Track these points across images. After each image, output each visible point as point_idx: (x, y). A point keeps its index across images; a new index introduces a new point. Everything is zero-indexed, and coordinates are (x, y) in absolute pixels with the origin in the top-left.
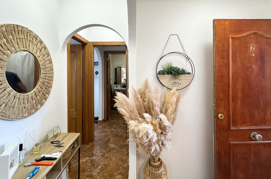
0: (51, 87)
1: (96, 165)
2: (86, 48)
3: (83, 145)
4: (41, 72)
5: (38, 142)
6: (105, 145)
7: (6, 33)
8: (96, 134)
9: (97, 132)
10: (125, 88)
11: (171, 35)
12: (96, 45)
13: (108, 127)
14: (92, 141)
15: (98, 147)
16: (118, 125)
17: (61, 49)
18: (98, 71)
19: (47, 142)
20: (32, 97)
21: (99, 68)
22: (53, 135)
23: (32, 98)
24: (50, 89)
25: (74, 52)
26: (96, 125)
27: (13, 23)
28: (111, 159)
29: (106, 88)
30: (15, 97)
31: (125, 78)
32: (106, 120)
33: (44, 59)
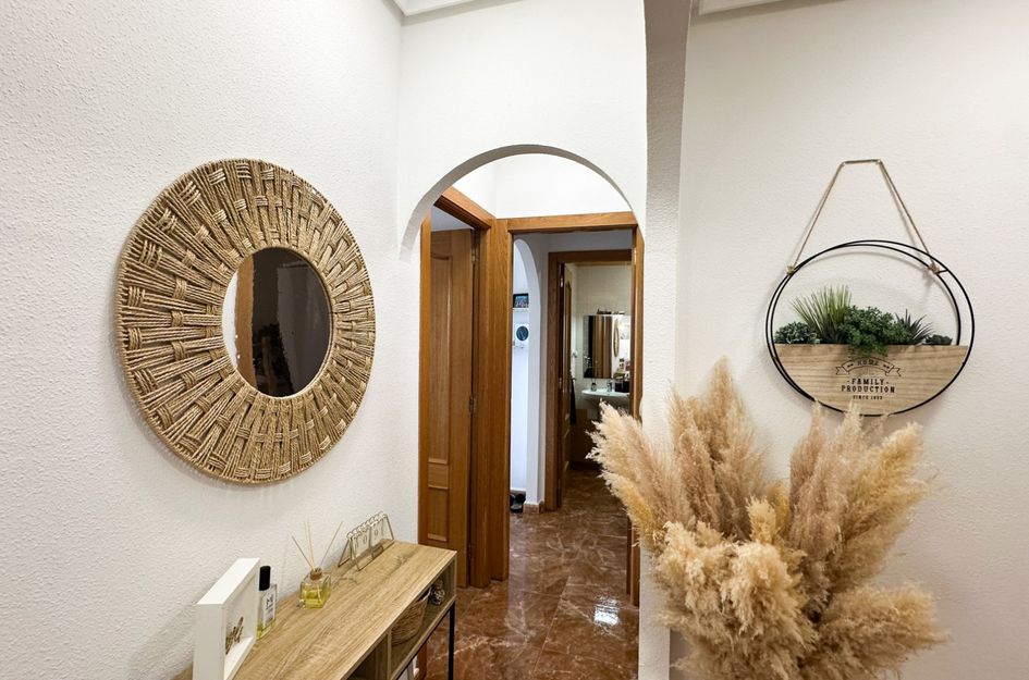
0: (366, 378)
1: (510, 670)
2: (485, 243)
3: (471, 589)
4: (336, 326)
5: (317, 566)
6: (544, 601)
7: (225, 191)
8: (516, 556)
9: (518, 547)
10: (624, 394)
11: (848, 162)
12: (519, 231)
13: (558, 534)
14: (501, 580)
15: (520, 606)
16: (595, 531)
17: (400, 246)
18: (527, 326)
19: (350, 568)
20: (304, 409)
21: (529, 318)
22: (366, 546)
23: (305, 415)
24: (363, 384)
25: (447, 258)
26: (514, 520)
27: (249, 158)
28: (566, 660)
29: (553, 390)
30: (251, 406)
31: (628, 357)
32: (551, 507)
33: (344, 279)
